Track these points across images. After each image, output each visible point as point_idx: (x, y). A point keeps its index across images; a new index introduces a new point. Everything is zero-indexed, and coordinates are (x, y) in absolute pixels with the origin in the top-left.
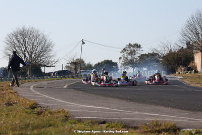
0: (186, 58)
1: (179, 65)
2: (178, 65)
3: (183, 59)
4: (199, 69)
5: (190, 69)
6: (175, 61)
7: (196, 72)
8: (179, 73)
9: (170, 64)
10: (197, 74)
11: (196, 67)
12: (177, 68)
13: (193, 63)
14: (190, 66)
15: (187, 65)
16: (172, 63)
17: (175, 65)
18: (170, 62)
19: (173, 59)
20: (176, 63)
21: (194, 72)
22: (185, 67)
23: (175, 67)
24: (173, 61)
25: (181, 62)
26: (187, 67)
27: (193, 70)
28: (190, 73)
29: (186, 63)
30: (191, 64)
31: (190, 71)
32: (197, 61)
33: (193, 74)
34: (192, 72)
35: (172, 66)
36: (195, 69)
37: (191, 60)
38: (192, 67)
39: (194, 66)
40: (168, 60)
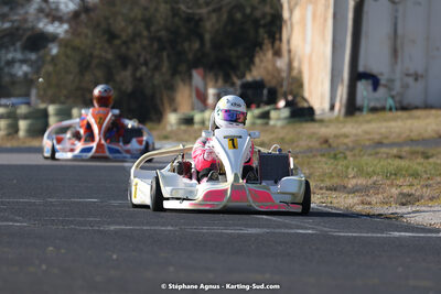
0: (231, 20)
1: (182, 66)
2: (175, 72)
3: (211, 25)
4: (319, 91)
6: (152, 39)
7: (301, 113)
8: (189, 121)
9: (125, 61)
10: (308, 128)
11: (301, 85)
12: (171, 88)
13: (278, 53)
14: (254, 75)
15: (235, 68)
16: (139, 56)
17: (157, 68)
18: (123, 49)
19: (141, 26)
20: (165, 54)
21: (286, 113)
22: (227, 79)
23: (158, 79)
24: (145, 42)
25: (196, 45)
26: (238, 83)
27: (282, 104)
28: (259, 121)
29: (233, 53)
30: (261, 61)
31: (258, 107)
32: (304, 39)
33: (283, 127)
34: (273, 114)
35: (138, 74)
36: (291, 93)
37: (266, 36)
38: (273, 83)
39: (284, 75)
40: (111, 36)
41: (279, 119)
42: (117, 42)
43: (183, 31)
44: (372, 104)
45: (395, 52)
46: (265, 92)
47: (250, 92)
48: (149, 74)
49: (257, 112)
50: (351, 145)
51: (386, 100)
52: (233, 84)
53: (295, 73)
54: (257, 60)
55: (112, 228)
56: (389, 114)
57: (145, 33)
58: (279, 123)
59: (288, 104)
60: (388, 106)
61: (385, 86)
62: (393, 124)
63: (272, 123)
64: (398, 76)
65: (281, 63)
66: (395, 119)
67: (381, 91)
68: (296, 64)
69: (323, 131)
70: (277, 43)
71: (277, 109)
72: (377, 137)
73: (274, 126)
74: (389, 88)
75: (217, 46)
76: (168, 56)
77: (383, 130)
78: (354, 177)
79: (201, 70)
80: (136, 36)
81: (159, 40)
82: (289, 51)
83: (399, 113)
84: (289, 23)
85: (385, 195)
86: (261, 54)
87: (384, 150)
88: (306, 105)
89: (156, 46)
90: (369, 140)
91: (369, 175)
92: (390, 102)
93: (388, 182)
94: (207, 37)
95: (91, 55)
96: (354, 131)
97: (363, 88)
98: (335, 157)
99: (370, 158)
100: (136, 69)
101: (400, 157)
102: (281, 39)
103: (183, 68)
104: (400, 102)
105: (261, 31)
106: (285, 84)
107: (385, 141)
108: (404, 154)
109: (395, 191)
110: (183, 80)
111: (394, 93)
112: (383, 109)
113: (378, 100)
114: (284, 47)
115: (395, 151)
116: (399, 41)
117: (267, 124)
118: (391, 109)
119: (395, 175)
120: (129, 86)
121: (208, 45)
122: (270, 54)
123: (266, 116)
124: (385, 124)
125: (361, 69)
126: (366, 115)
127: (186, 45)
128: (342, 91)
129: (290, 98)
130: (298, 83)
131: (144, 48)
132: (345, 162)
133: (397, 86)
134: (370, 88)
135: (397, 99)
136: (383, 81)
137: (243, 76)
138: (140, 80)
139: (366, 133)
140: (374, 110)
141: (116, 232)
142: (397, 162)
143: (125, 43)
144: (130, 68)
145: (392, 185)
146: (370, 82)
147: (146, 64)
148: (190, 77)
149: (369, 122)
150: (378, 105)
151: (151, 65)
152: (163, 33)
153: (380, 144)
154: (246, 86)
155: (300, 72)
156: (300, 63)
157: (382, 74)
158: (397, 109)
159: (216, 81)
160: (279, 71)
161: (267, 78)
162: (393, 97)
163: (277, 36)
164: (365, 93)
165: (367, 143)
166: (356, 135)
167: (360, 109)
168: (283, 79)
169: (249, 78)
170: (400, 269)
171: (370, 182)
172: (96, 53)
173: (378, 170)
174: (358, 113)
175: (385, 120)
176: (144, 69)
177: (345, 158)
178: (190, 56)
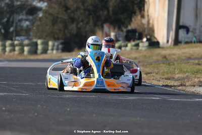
0: (122, 1)
2: (95, 25)
3: (112, 3)
4: (162, 34)
5: (133, 36)
6: (85, 10)
7: (154, 44)
9: (73, 20)
10: (157, 51)
11: (153, 31)
13: (143, 17)
14: (132, 26)
15: (123, 23)
16: (79, 18)
17: (87, 23)
18: (72, 15)
19: (80, 4)
20: (91, 17)
21: (147, 44)
22: (120, 29)
23: (88, 28)
24: (82, 11)
25: (106, 13)
26: (125, 30)
27: (145, 40)
28: (134, 48)
29: (122, 16)
30: (135, 20)
31: (134, 41)
32: (155, 10)
33: (145, 51)
34: (141, 44)
35: (79, 26)
36: (149, 35)
37: (137, 9)
38: (141, 30)
39: (146, 26)
40: (67, 8)
41: (143, 47)
42: (69, 11)
43: (100, 6)
44: (186, 40)
45: (196, 16)
46: (137, 34)
47: (130, 34)
48: (84, 26)
49: (133, 43)
50: (176, 59)
51: (192, 38)
52: (122, 31)
53: (151, 26)
54: (133, 19)
55: (67, 96)
56: (194, 45)
57: (82, 7)
58: (144, 49)
59: (148, 40)
60: (193, 41)
61: (192, 32)
62: (195, 49)
63: (140, 48)
64: (198, 27)
65: (145, 21)
66: (196, 47)
67: (190, 34)
68: (151, 22)
69: (164, 52)
70: (142, 12)
71: (142, 42)
72: (188, 55)
73: (141, 50)
74: (194, 32)
75: (115, 13)
76: (93, 18)
77: (191, 52)
78: (178, 74)
79: (108, 24)
80: (78, 9)
81: (89, 10)
82: (148, 16)
83: (198, 44)
84: (148, 3)
85: (192, 82)
86: (135, 17)
87: (191, 61)
88: (155, 40)
89: (87, 13)
90: (185, 56)
91: (185, 72)
92: (194, 39)
93: (193, 76)
94: (111, 9)
95: (57, 17)
96: (178, 53)
97: (182, 33)
98: (169, 64)
99: (185, 65)
100: (78, 24)
101: (199, 64)
102: (144, 10)
103: (99, 23)
104: (199, 39)
105: (135, 6)
106: (146, 30)
107: (192, 57)
108: (200, 63)
109: (196, 80)
110: (99, 29)
111: (196, 35)
112: (191, 42)
113: (188, 38)
114: (146, 14)
115: (196, 61)
116: (198, 11)
117: (138, 49)
118: (195, 42)
119: (197, 72)
120: (75, 31)
121: (111, 13)
122: (139, 17)
123: (137, 45)
124: (192, 49)
125: (181, 24)
126: (183, 45)
127: (101, 13)
128: (172, 34)
129: (148, 37)
130: (152, 30)
131: (81, 14)
132: (174, 67)
133: (198, 32)
134: (185, 33)
135: (198, 38)
136: (191, 29)
137: (127, 27)
138: (80, 28)
139: (183, 53)
140: (187, 43)
141: (69, 98)
142: (198, 67)
143: (73, 12)
144: (75, 23)
145: (195, 77)
146: (185, 30)
147: (82, 21)
148: (102, 27)
149: (184, 48)
150: (189, 40)
151: (85, 22)
152: (90, 7)
153: (190, 58)
154: (128, 31)
155: (153, 25)
156: (153, 21)
157: (190, 26)
158: (197, 42)
159: (114, 29)
160: (143, 25)
161: (138, 28)
162: (195, 37)
163: (142, 9)
164: (183, 35)
165: (184, 58)
166: (179, 54)
167: (180, 42)
168: (145, 28)
169: (129, 28)
170: (199, 116)
171: (185, 76)
172: (60, 16)
173: (189, 70)
174: (179, 44)
175: (192, 47)
176: (81, 24)
177: (174, 65)
178: (103, 18)
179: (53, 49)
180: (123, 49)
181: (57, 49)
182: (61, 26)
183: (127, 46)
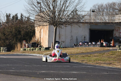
42: (6, 35)
43: (18, 34)
45: (60, 37)
73: (42, 51)
75: (24, 36)
82: (40, 37)
120: (8, 44)
121: (22, 36)
127: (18, 36)
131: (11, 37)
138: (10, 42)
143: (7, 36)
147: (11, 39)
179: (3, 51)
180: (34, 50)
181: (5, 51)
182: (3, 41)
183: (36, 49)
